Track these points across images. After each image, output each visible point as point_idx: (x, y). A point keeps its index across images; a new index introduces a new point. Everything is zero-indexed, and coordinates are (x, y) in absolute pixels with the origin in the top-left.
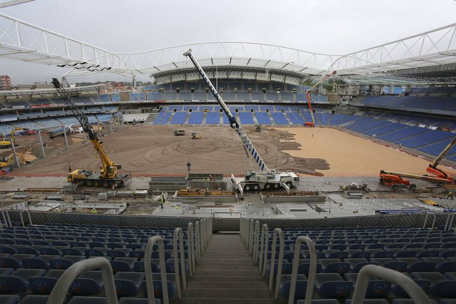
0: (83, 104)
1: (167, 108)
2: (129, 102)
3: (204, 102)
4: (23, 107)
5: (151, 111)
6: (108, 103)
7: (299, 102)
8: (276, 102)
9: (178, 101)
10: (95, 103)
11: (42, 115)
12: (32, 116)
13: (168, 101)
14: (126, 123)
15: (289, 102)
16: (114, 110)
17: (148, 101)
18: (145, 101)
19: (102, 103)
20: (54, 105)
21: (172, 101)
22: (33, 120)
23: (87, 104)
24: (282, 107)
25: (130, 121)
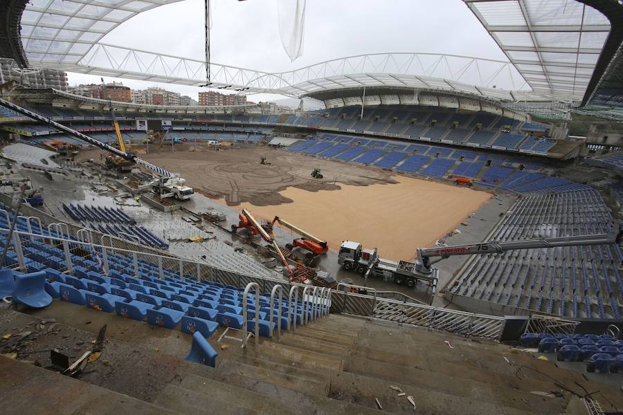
0: (239, 122)
1: (321, 135)
2: (283, 124)
3: (360, 132)
4: (191, 120)
5: (303, 137)
6: (263, 123)
7: (494, 147)
8: (455, 143)
9: (332, 129)
10: (251, 123)
11: (203, 128)
12: (197, 128)
13: (321, 128)
14: (270, 145)
15: (477, 145)
16: (268, 132)
17: (301, 126)
18: (299, 126)
19: (258, 123)
20: (216, 121)
21: (325, 128)
22: (198, 132)
23: (244, 122)
24: (463, 153)
25: (274, 144)
